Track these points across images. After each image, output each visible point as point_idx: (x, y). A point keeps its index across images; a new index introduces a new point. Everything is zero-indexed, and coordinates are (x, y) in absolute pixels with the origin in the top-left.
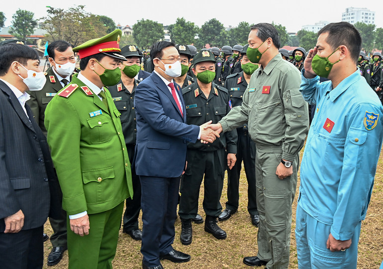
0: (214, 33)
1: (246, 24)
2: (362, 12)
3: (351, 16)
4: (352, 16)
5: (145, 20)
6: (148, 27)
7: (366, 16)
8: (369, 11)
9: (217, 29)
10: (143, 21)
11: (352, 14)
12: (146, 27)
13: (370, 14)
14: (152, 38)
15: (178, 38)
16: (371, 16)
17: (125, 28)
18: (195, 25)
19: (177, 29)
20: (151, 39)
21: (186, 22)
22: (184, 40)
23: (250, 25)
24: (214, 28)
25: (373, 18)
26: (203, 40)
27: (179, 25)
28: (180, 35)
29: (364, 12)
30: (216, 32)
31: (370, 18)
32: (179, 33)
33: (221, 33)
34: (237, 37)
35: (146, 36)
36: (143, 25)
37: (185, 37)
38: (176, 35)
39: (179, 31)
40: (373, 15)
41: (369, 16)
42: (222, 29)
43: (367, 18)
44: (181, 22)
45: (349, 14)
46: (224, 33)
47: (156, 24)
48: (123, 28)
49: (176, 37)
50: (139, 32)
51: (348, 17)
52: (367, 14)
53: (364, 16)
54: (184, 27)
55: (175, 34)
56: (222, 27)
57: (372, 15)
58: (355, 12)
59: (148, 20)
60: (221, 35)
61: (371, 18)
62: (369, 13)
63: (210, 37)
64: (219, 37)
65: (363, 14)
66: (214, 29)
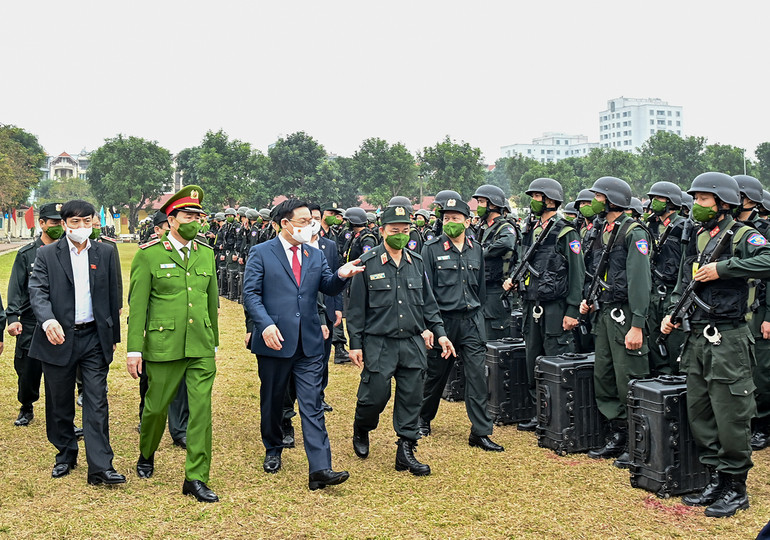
0: (301, 168)
1: (382, 144)
2: (649, 108)
3: (622, 120)
4: (626, 119)
5: (126, 137)
6: (132, 155)
7: (661, 117)
8: (667, 105)
9: (309, 159)
10: (121, 141)
11: (625, 114)
12: (127, 156)
13: (670, 113)
14: (141, 182)
15: (210, 183)
16: (674, 119)
17: (59, 160)
18: (252, 148)
19: (206, 159)
20: (138, 186)
21: (230, 140)
22: (223, 187)
23: (390, 146)
24: (300, 155)
25: (679, 123)
26: (269, 187)
27: (213, 149)
28: (214, 175)
29: (656, 109)
30: (307, 164)
31: (670, 123)
32: (212, 170)
33: (319, 167)
34: (358, 176)
35: (128, 177)
36: (120, 151)
37: (228, 179)
38: (205, 174)
39: (212, 164)
40: (678, 114)
41: (667, 119)
42: (319, 156)
43: (662, 122)
44: (216, 143)
45: (618, 115)
46: (325, 168)
47: (153, 148)
48: (51, 160)
49: (205, 179)
50: (107, 169)
51: (616, 121)
52: (662, 113)
53: (655, 118)
54: (225, 154)
55: (201, 173)
56: (322, 153)
57: (674, 114)
58: (633, 110)
59: (132, 139)
60: (319, 173)
61: (674, 123)
62: (666, 110)
63: (290, 179)
64: (312, 178)
65: (652, 112)
66: (302, 158)
